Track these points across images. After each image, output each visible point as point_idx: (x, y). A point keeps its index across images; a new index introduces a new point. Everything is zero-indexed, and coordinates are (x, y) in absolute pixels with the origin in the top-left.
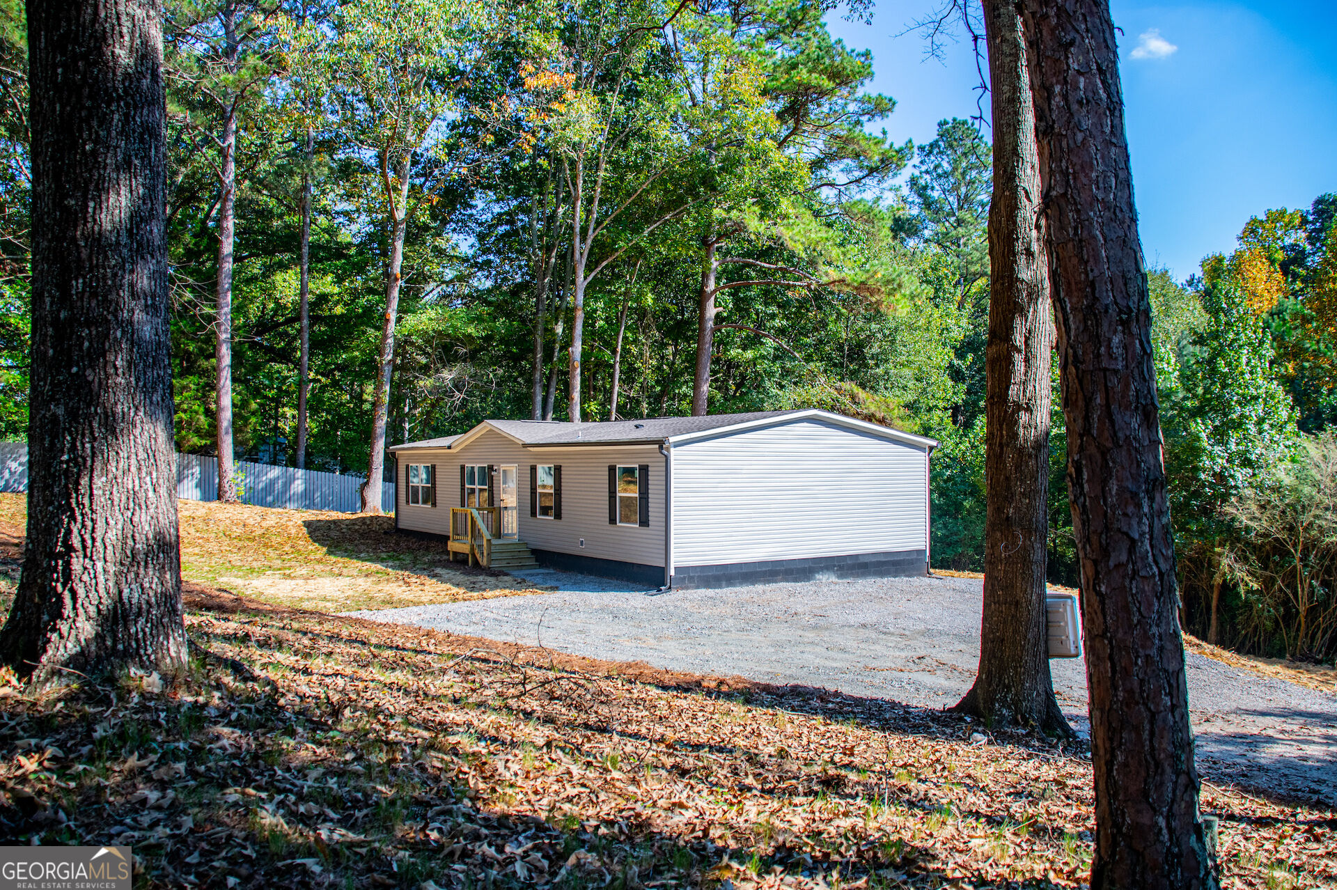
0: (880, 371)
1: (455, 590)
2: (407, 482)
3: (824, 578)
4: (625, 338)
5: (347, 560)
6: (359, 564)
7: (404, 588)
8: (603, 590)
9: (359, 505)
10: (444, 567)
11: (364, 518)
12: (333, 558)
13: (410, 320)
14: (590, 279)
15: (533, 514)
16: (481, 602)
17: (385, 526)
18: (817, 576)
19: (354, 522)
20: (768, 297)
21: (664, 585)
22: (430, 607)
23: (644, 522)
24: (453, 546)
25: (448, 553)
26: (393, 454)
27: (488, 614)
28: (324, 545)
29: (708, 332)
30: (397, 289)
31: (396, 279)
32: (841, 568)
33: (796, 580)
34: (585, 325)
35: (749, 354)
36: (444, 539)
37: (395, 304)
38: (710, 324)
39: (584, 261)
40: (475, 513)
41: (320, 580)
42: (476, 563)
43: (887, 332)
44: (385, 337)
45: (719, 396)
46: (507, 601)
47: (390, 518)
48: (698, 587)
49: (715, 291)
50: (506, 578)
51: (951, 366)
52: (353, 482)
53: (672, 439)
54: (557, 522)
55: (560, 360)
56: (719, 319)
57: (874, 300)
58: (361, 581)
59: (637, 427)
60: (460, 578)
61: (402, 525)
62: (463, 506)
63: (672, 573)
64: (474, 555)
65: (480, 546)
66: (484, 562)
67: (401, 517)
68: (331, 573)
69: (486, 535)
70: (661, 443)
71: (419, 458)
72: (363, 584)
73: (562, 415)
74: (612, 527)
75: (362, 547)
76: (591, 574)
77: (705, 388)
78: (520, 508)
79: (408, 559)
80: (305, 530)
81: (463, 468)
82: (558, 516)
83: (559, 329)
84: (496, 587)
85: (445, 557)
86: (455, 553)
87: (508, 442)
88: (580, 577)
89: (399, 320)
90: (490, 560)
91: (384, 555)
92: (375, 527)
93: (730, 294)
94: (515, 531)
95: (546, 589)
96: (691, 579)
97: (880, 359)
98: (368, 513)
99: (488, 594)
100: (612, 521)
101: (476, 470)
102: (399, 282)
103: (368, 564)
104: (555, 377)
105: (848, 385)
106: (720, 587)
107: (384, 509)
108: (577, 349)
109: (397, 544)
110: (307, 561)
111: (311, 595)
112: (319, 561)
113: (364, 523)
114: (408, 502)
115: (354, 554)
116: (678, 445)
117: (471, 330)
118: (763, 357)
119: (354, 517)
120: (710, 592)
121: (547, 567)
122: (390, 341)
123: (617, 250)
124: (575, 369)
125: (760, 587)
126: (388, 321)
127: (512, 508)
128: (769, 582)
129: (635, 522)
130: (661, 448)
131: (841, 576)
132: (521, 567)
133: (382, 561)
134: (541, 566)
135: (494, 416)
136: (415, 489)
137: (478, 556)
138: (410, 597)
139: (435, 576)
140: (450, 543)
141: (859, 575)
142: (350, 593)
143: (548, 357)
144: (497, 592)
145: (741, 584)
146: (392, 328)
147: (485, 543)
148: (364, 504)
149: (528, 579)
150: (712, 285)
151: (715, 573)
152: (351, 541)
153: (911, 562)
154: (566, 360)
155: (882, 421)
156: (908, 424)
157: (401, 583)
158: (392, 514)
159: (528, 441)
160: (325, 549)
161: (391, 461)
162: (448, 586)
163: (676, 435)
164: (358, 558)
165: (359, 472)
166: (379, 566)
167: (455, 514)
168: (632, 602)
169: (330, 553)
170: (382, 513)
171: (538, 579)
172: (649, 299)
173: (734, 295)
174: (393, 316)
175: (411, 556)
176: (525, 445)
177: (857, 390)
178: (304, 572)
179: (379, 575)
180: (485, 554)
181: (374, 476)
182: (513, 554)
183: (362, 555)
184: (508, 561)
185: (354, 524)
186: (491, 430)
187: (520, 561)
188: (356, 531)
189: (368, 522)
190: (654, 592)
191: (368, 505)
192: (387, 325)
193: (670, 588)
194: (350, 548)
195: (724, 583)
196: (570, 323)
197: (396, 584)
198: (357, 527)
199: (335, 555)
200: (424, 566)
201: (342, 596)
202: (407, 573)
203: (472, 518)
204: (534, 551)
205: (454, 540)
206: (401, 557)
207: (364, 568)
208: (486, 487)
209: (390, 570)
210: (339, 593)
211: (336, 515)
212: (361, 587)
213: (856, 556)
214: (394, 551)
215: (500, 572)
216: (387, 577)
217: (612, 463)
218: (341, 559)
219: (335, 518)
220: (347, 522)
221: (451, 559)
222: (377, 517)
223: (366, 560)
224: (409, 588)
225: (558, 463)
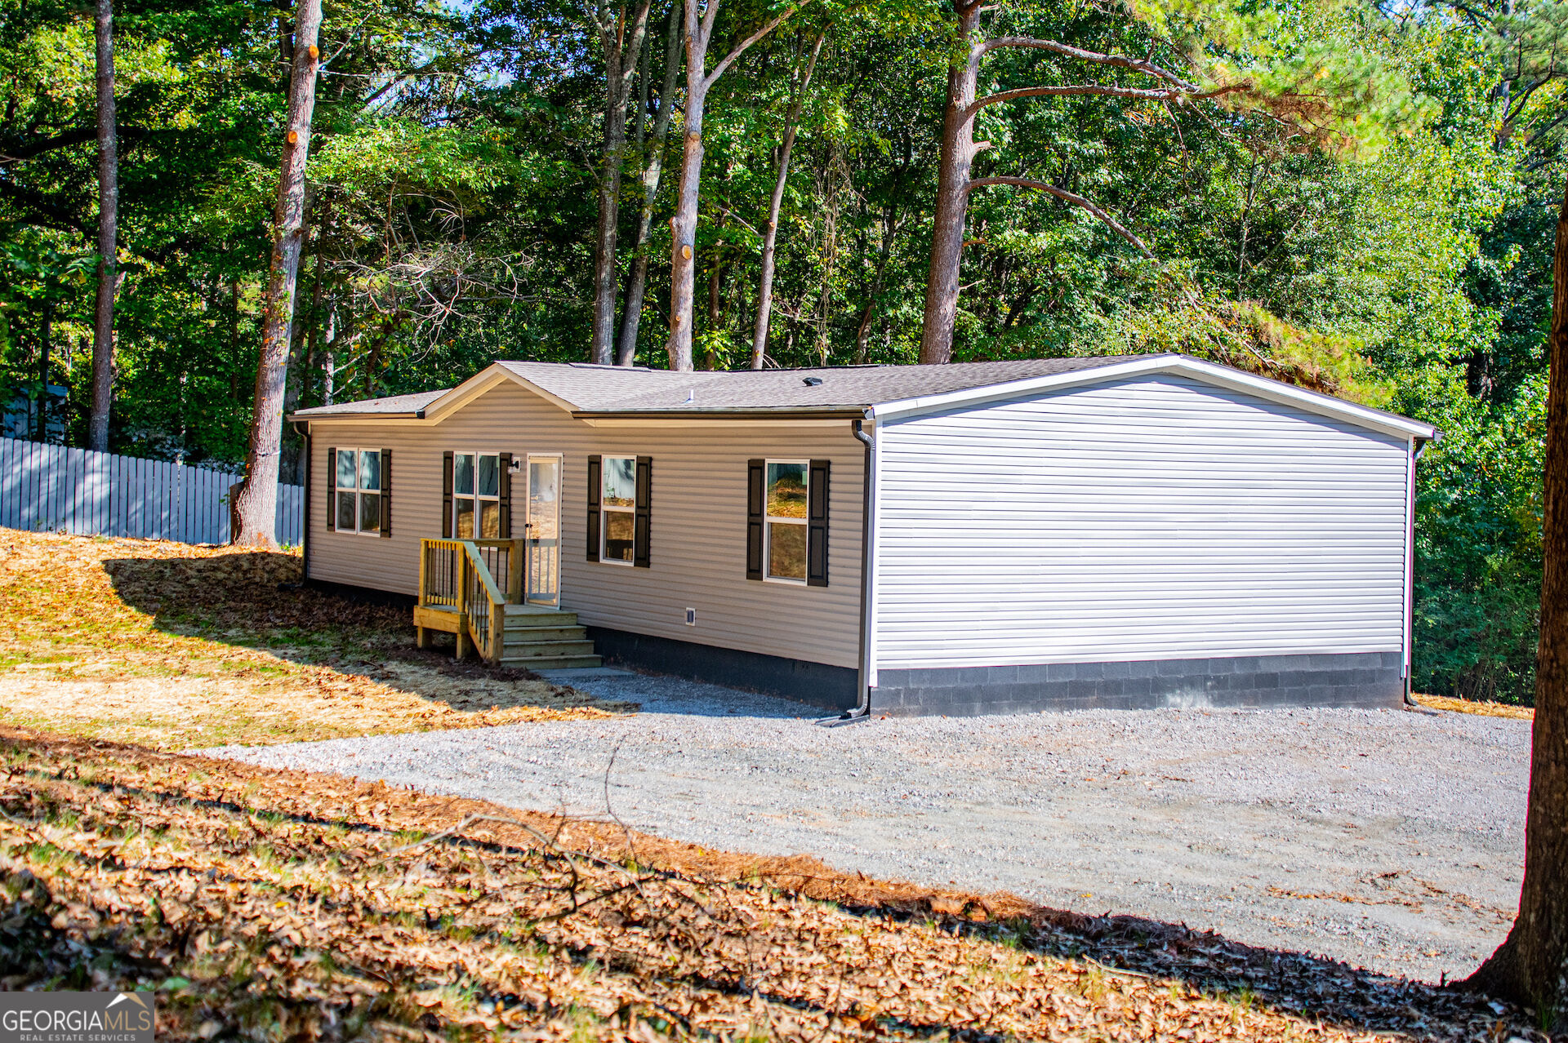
0: (1317, 278)
1: (426, 706)
2: (331, 486)
3: (1183, 702)
4: (788, 200)
5: (198, 641)
6: (225, 650)
7: (320, 700)
8: (732, 713)
9: (226, 528)
10: (405, 659)
11: (237, 558)
12: (168, 638)
13: (340, 148)
14: (716, 75)
15: (592, 555)
16: (481, 732)
17: (282, 574)
18: (1172, 699)
19: (214, 565)
20: (1084, 119)
21: (856, 705)
22: (375, 740)
23: (819, 577)
24: (425, 617)
25: (413, 631)
26: (302, 426)
27: (495, 757)
28: (147, 611)
29: (958, 193)
30: (311, 81)
31: (310, 59)
32: (1220, 683)
33: (1125, 705)
34: (705, 173)
35: (1043, 240)
36: (408, 602)
37: (307, 111)
39: (706, 37)
40: (473, 550)
41: (138, 683)
42: (472, 653)
43: (1335, 197)
44: (286, 181)
45: (977, 324)
46: (534, 729)
47: (292, 559)
48: (924, 712)
49: (975, 107)
50: (533, 684)
51: (1471, 269)
52: (214, 481)
53: (880, 410)
54: (642, 572)
55: (652, 242)
56: (982, 166)
57: (1309, 127)
58: (227, 685)
59: (808, 383)
60: (438, 682)
61: (316, 573)
62: (447, 534)
63: (873, 681)
64: (467, 636)
65: (482, 618)
66: (488, 651)
67: (316, 557)
68: (164, 668)
69: (495, 596)
70: (856, 417)
71: (357, 436)
72: (232, 690)
73: (655, 356)
74: (753, 585)
75: (231, 617)
76: (708, 681)
77: (949, 307)
78: (565, 543)
79: (329, 641)
80: (107, 579)
81: (448, 458)
82: (643, 560)
83: (652, 178)
84: (513, 702)
85: (408, 640)
86: (429, 633)
87: (543, 406)
88: (684, 685)
89: (316, 146)
90: (501, 647)
91: (278, 634)
92: (260, 576)
93: (1008, 114)
94: (554, 588)
95: (616, 708)
96: (911, 695)
97: (1314, 254)
98: (246, 546)
99: (494, 715)
100: (754, 572)
101: (476, 464)
102: (316, 66)
103: (243, 650)
104: (641, 277)
105: (1244, 308)
106: (970, 713)
107: (281, 540)
108: (688, 220)
109: (307, 610)
110: (110, 642)
111: (118, 713)
112: (138, 644)
113: (237, 568)
114: (331, 525)
115: (213, 629)
116: (889, 421)
117: (467, 173)
118: (1071, 247)
119: (215, 554)
120: (950, 723)
121: (617, 663)
122: (298, 189)
123: (773, 15)
124: (682, 261)
125: (1051, 717)
126: (291, 147)
127: (548, 543)
128: (1071, 706)
129: (800, 576)
130: (857, 425)
131: (1220, 701)
132: (563, 663)
133: (274, 644)
134: (604, 662)
135: (514, 355)
136: (348, 501)
137: (476, 638)
138: (333, 720)
139: (385, 677)
140: (418, 611)
141: (1256, 700)
142: (205, 709)
143: (628, 236)
144: (515, 712)
145: (1013, 708)
146: (300, 162)
147: (491, 611)
148: (237, 527)
149: (578, 686)
150: (969, 94)
151: (959, 684)
152: (208, 603)
153: (1370, 677)
154: (665, 241)
155: (1315, 384)
156: (1372, 389)
157: (314, 690)
158: (298, 550)
159: (585, 407)
160: (150, 620)
161: (297, 439)
162: (413, 697)
163: (887, 400)
164: (223, 638)
165: (227, 462)
166: (267, 655)
167: (430, 552)
168: (790, 739)
169: (161, 626)
170: (275, 548)
171: (597, 688)
172: (840, 118)
173: (1016, 115)
174: (302, 137)
175: (337, 636)
176: (579, 415)
177: (1265, 318)
178: (103, 665)
179: (267, 674)
180: (491, 634)
181: (260, 470)
182: (547, 636)
183: (232, 632)
184: (537, 650)
185: (215, 569)
186: (508, 382)
187: (562, 650)
188: (219, 582)
189: (246, 566)
190: (836, 719)
191: (246, 530)
192: (290, 156)
193: (867, 712)
194: (205, 617)
195: (978, 706)
196: (674, 165)
197: (304, 693)
198: (221, 575)
199: (172, 631)
200: (366, 658)
201: (186, 715)
202: (327, 670)
203: (466, 560)
204: (592, 632)
205: (426, 604)
206: (315, 636)
207: (236, 659)
208: (497, 498)
209: (290, 664)
210: (181, 709)
211: (173, 549)
212: (228, 698)
213: (1254, 660)
214: (300, 625)
215: (520, 671)
216: (284, 678)
217: (756, 453)
218: (182, 640)
219: (176, 555)
220: (200, 565)
221: (420, 642)
222: (266, 556)
223: (239, 644)
224: (330, 702)
225: (646, 451)
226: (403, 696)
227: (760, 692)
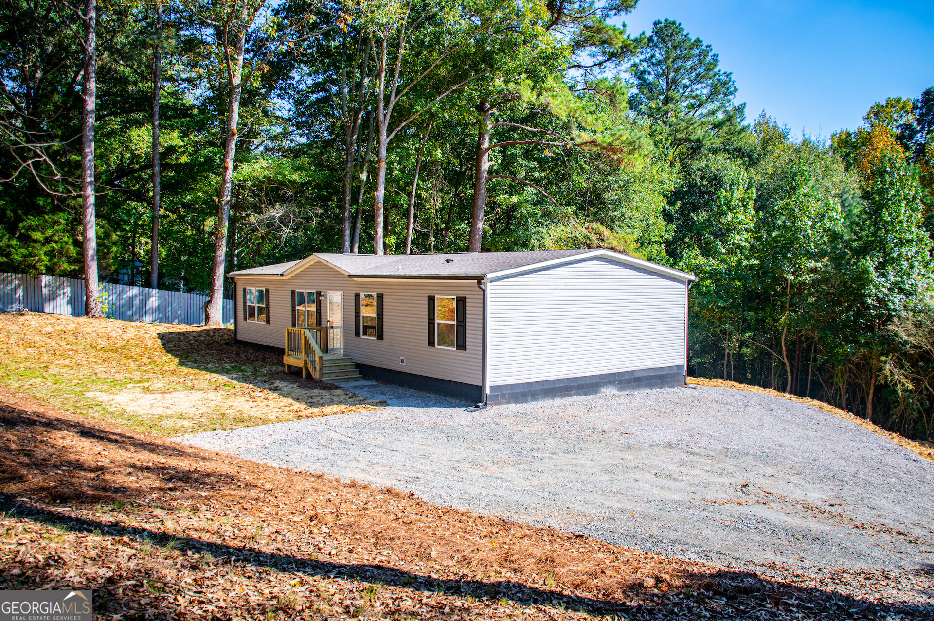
0: (618, 214)
1: (297, 406)
2: (245, 303)
3: (606, 390)
4: (418, 185)
5: (197, 371)
6: (208, 375)
7: (251, 403)
8: (427, 406)
9: (203, 318)
10: (282, 379)
11: (208, 331)
12: (185, 370)
13: (245, 168)
14: (392, 136)
15: (357, 334)
16: (324, 419)
17: (226, 337)
18: (603, 390)
19: (199, 334)
20: (527, 155)
21: (481, 402)
22: (279, 425)
23: (462, 346)
24: (288, 360)
25: (283, 365)
26: (233, 279)
27: (333, 434)
28: (175, 356)
29: (483, 181)
30: (234, 143)
31: (233, 134)
32: (620, 382)
33: (586, 394)
34: (387, 174)
35: (515, 199)
36: (281, 352)
37: (232, 154)
38: (485, 174)
39: (387, 122)
40: (308, 334)
41: (176, 394)
42: (309, 375)
43: (622, 183)
44: (224, 182)
45: (491, 232)
46: (345, 418)
47: (229, 330)
48: (508, 403)
49: (488, 149)
50: (338, 391)
52: (197, 299)
53: (490, 276)
54: (380, 342)
55: (364, 201)
56: (491, 170)
57: (616, 157)
58: (211, 395)
59: (448, 261)
60: (299, 392)
61: (241, 337)
62: (294, 325)
63: (488, 391)
64: (307, 369)
65: (313, 362)
66: (316, 375)
67: (239, 331)
68: (186, 387)
69: (318, 353)
70: (480, 279)
71: (254, 283)
74: (431, 349)
75: (209, 358)
76: (411, 388)
77: (480, 225)
78: (346, 327)
79: (249, 370)
80: (159, 341)
81: (293, 292)
82: (380, 336)
83: (364, 177)
84: (332, 403)
85: (280, 369)
86: (290, 366)
87: (335, 273)
88: (401, 390)
89: (235, 168)
90: (322, 374)
91: (228, 366)
92: (218, 338)
93: (500, 152)
94: (342, 346)
95: (376, 404)
96: (503, 396)
97: (617, 204)
98: (211, 326)
99: (328, 409)
100: (431, 343)
101: (305, 295)
102: (236, 136)
103: (215, 375)
104: (360, 215)
105: (596, 225)
106: (526, 402)
107: (224, 322)
108: (381, 193)
109: (238, 355)
110: (163, 373)
111: (169, 412)
112: (173, 372)
113: (208, 335)
114: (245, 319)
115: (201, 365)
116: (493, 280)
117: (295, 177)
118: (527, 201)
119: (200, 329)
120: (519, 407)
121: (369, 379)
122: (229, 185)
123: (413, 114)
124: (379, 209)
125: (559, 401)
126: (226, 168)
127: (337, 327)
128: (565, 396)
129: (452, 345)
130: (479, 283)
131: (621, 389)
132: (347, 380)
133: (227, 372)
134: (364, 378)
135: (320, 250)
136: (252, 308)
137: (311, 370)
138: (258, 414)
139: (275, 389)
140: (285, 358)
141: (634, 388)
142: (203, 409)
143: (355, 200)
144: (335, 408)
145: (543, 398)
146: (230, 174)
147: (317, 359)
148: (207, 318)
149: (357, 392)
150: (486, 144)
151: (523, 390)
152: (199, 351)
153: (673, 376)
154: (371, 202)
155: (623, 252)
157: (248, 397)
158: (232, 327)
159: (353, 273)
160: (177, 360)
161: (230, 284)
162: (290, 401)
163: (492, 272)
164: (206, 369)
165: (203, 292)
166: (225, 378)
167: (289, 333)
168: (457, 420)
169: (182, 364)
170: (222, 326)
171: (365, 393)
172: (439, 153)
173: (503, 153)
174: (230, 164)
175: (251, 367)
176: (350, 276)
177: (603, 229)
178: (160, 385)
179: (227, 388)
180: (318, 369)
181: (216, 295)
182: (340, 368)
183: (210, 366)
184: (335, 375)
185: (200, 336)
186: (318, 262)
187: (345, 374)
188: (202, 342)
189: (212, 334)
190: (473, 408)
191: (211, 319)
192: (225, 172)
193: (486, 404)
194: (199, 358)
195: (529, 398)
196: (374, 172)
197: (243, 399)
198: (202, 338)
199: (186, 366)
200: (265, 379)
201: (197, 413)
202: (251, 386)
203: (305, 337)
204: (358, 366)
205: (289, 355)
206: (243, 368)
207: (213, 380)
208: (315, 309)
209: (235, 382)
210: (194, 409)
211: (184, 328)
212: (213, 403)
213: (632, 372)
214: (236, 362)
215: (331, 384)
216: (234, 390)
217: (431, 293)
218: (192, 371)
219: (185, 330)
220: (194, 334)
221: (287, 371)
222: (219, 329)
223: (213, 372)
224: (255, 404)
225: (380, 292)
226: (285, 400)
227: (435, 393)
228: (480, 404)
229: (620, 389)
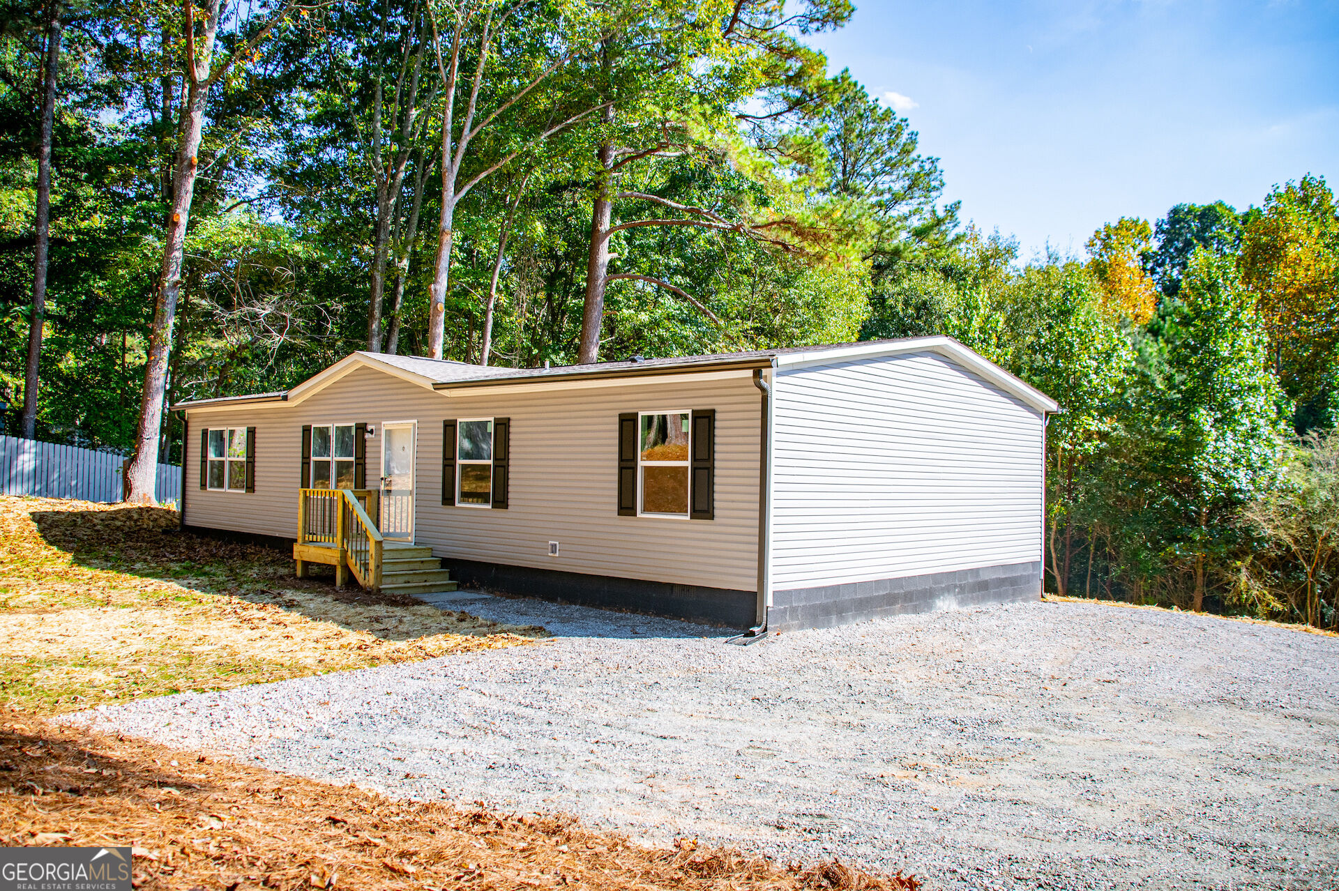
2: (204, 456)
5: (113, 574)
6: (137, 581)
7: (245, 630)
9: (120, 490)
10: (297, 589)
11: (129, 511)
12: (87, 572)
13: (210, 227)
14: (463, 193)
15: (448, 499)
17: (163, 522)
18: (938, 603)
19: (113, 516)
21: (754, 624)
23: (704, 511)
24: (303, 552)
26: (181, 414)
28: (66, 550)
29: (601, 282)
30: (191, 181)
31: (191, 166)
36: (287, 542)
37: (187, 199)
38: (603, 272)
39: (456, 170)
40: (350, 497)
41: (70, 613)
42: (351, 581)
44: (170, 248)
47: (171, 511)
48: (801, 627)
49: (611, 231)
52: (110, 461)
54: (499, 513)
58: (152, 616)
61: (190, 521)
63: (769, 601)
64: (346, 568)
65: (361, 553)
66: (369, 580)
67: (190, 509)
68: (90, 601)
69: (374, 534)
70: (758, 366)
71: (227, 418)
72: (163, 622)
74: (625, 520)
75: (135, 554)
76: (574, 603)
77: (595, 353)
78: (420, 494)
79: (220, 573)
80: (34, 525)
81: (306, 430)
82: (501, 502)
85: (287, 569)
86: (306, 564)
89: (192, 225)
90: (380, 577)
91: (176, 567)
92: (147, 523)
94: (409, 528)
98: (135, 503)
101: (333, 434)
102: (195, 172)
103: (154, 581)
107: (160, 501)
108: (442, 286)
109: (190, 548)
110: (39, 575)
111: (55, 651)
112: (63, 577)
113: (130, 518)
114: (203, 486)
115: (123, 564)
116: (780, 372)
117: (298, 248)
119: (113, 508)
120: (825, 635)
121: (473, 588)
122: (178, 254)
123: (503, 155)
124: (437, 313)
126: (176, 224)
127: (402, 493)
129: (682, 510)
130: (757, 374)
132: (429, 589)
133: (176, 576)
134: (460, 587)
136: (218, 467)
137: (356, 570)
139: (290, 605)
140: (296, 548)
142: (138, 644)
146: (180, 233)
147: (372, 547)
148: (128, 489)
150: (606, 225)
151: (824, 601)
152: (112, 543)
157: (235, 620)
158: (175, 505)
160: (69, 556)
161: (175, 427)
165: (116, 446)
166: (175, 586)
167: (308, 499)
169: (79, 562)
170: (155, 504)
171: (483, 612)
172: (538, 228)
174: (183, 219)
175: (224, 568)
176: (438, 386)
179: (184, 603)
180: (372, 566)
181: (145, 449)
182: (412, 566)
183: (138, 566)
184: (406, 578)
185: (113, 519)
186: (364, 368)
187: (425, 577)
188: (118, 528)
189: (136, 516)
190: (741, 639)
191: (135, 491)
192: (173, 231)
193: (766, 630)
194: (114, 554)
195: (834, 617)
197: (225, 623)
198: (118, 523)
199: (89, 565)
200: (259, 586)
201: (124, 652)
202: (235, 599)
203: (345, 505)
204: (446, 562)
205: (304, 542)
206: (207, 569)
207: (150, 589)
208: (352, 459)
209: (198, 593)
210: (116, 644)
211: (81, 506)
212: (158, 630)
214: (190, 559)
215: (404, 597)
216: (200, 607)
217: (628, 408)
218: (98, 572)
219: (84, 509)
220: (103, 516)
221: (299, 573)
222: (149, 509)
223: (147, 575)
224: (256, 634)
225: (502, 414)
226: (321, 625)
227: (633, 612)
228: (756, 629)
229: (962, 602)
